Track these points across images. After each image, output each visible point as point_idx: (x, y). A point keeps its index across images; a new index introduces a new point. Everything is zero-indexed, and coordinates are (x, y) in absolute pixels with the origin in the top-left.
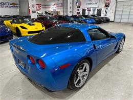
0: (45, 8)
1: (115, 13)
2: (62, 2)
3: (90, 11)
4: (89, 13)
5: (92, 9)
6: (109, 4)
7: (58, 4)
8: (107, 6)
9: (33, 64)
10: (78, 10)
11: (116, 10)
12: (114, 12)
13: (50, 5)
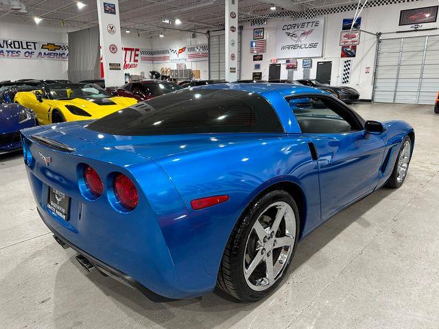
0: (152, 60)
1: (375, 74)
2: (206, 42)
3: (294, 67)
4: (291, 75)
5: (300, 62)
6: (354, 48)
7: (192, 49)
8: (348, 52)
9: (96, 195)
10: (258, 67)
11: (377, 66)
12: (372, 71)
13: (167, 52)
